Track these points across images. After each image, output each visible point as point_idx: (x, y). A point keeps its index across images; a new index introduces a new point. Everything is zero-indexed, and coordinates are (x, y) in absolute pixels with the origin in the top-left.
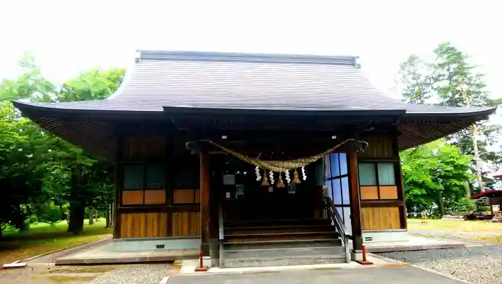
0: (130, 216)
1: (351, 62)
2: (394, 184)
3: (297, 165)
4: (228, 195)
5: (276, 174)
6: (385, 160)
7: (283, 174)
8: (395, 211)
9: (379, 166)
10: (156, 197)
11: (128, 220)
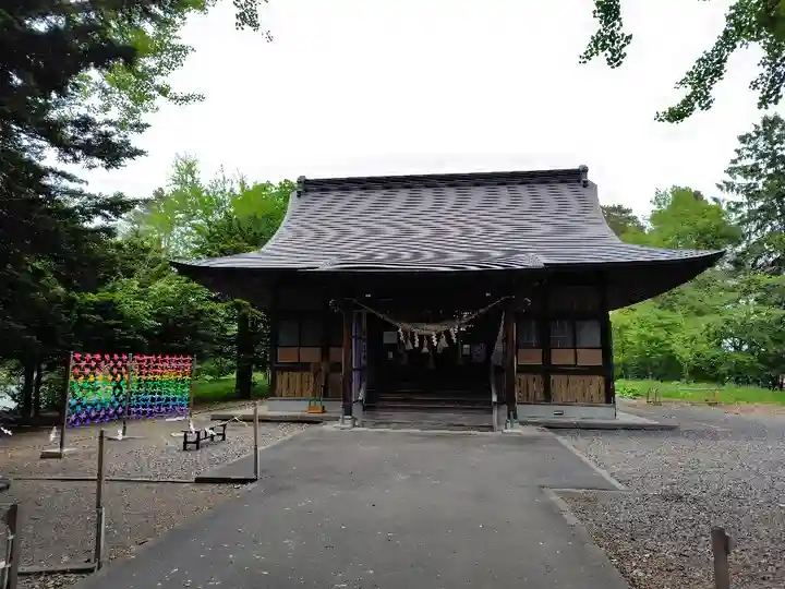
0: (286, 374)
1: (575, 177)
2: (599, 345)
3: (444, 328)
4: (391, 355)
5: (421, 337)
6: (587, 317)
7: (429, 338)
8: (599, 380)
9: (578, 323)
10: (311, 355)
11: (282, 378)
